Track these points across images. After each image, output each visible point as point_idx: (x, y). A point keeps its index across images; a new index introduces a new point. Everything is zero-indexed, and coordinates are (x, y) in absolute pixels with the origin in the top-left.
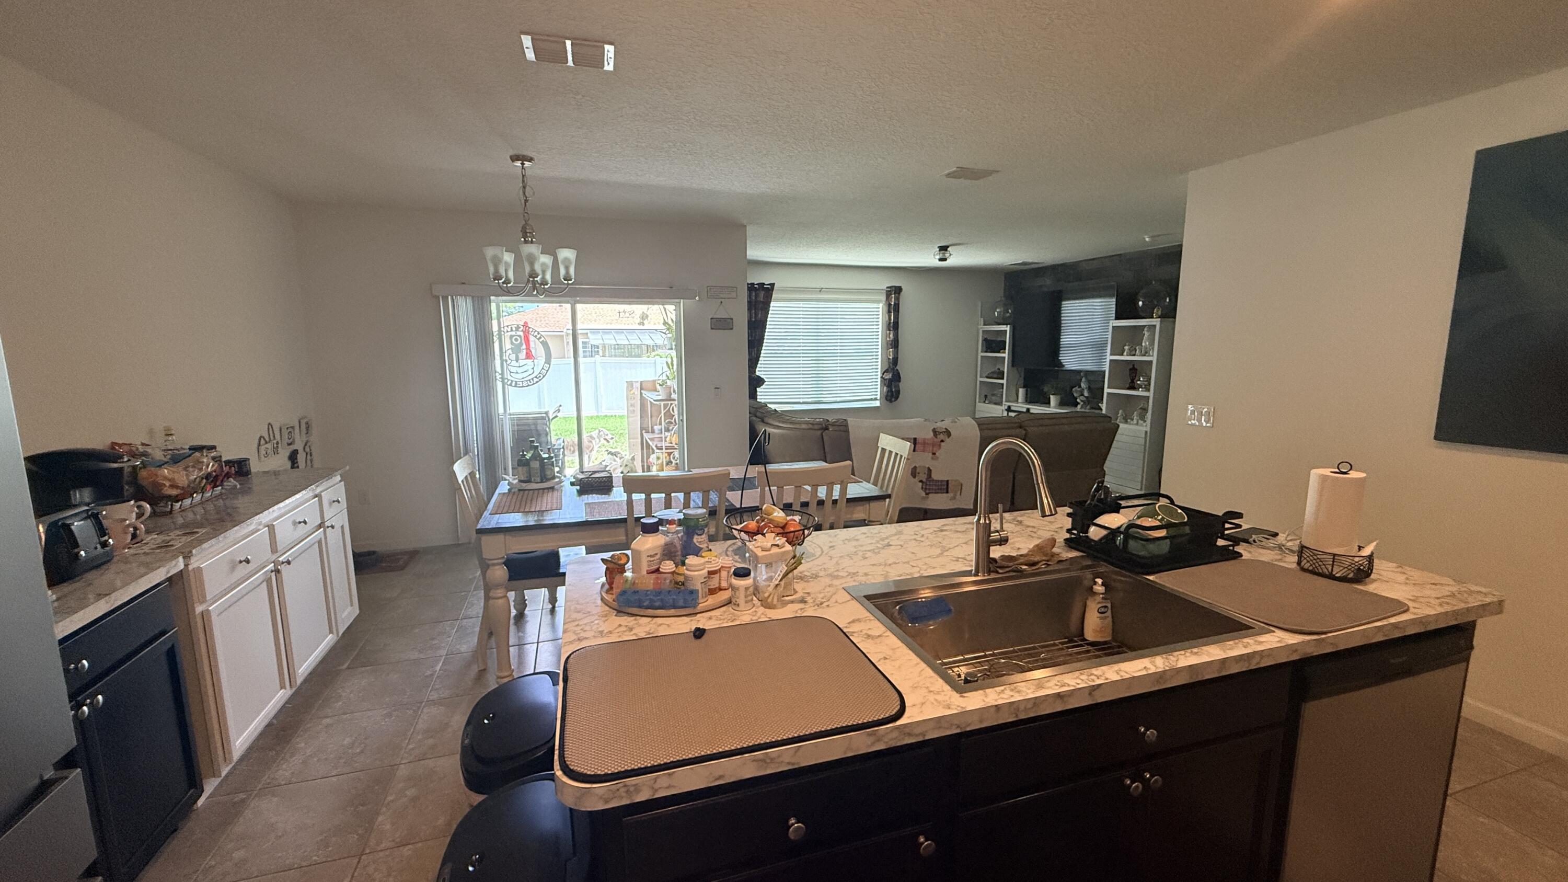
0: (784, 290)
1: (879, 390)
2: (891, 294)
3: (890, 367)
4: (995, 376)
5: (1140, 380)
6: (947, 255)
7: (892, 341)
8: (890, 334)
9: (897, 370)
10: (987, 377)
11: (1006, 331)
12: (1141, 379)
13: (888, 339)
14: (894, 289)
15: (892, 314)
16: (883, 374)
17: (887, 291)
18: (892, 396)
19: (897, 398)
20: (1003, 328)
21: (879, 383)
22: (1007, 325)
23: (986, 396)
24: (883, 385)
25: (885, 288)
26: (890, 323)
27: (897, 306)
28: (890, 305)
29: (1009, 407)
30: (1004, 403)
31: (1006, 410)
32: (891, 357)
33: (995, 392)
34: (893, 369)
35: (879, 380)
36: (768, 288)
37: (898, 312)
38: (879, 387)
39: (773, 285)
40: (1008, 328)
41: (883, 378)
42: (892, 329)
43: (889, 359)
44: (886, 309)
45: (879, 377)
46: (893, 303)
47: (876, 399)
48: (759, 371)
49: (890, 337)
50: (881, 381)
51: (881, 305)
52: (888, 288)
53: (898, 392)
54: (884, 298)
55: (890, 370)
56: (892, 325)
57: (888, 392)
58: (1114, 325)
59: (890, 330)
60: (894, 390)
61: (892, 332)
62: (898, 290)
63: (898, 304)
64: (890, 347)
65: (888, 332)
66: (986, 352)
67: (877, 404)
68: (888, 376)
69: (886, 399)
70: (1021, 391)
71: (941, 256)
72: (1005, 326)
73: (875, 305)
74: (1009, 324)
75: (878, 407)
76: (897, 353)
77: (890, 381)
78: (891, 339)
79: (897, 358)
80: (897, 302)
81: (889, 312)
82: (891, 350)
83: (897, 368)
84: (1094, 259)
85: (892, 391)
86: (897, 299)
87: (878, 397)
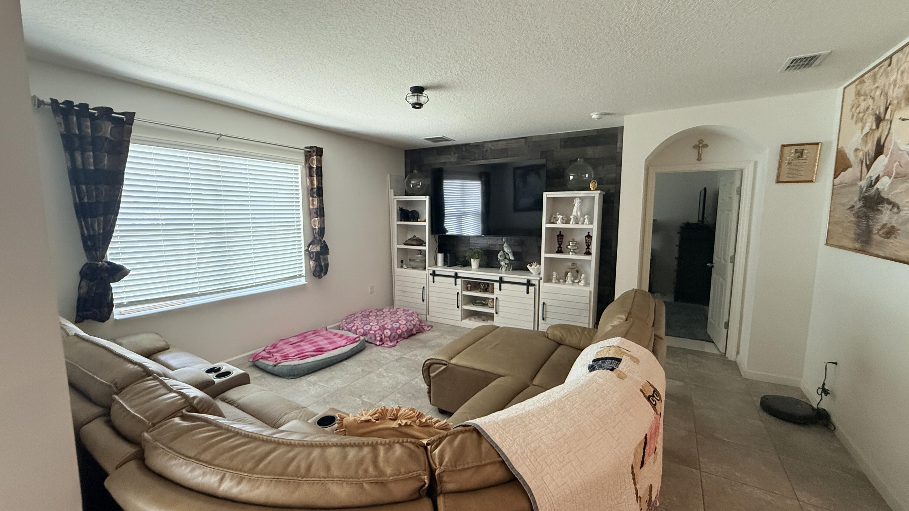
0: (150, 128)
1: (303, 264)
2: (311, 156)
3: (315, 238)
4: (415, 243)
5: (569, 245)
6: (423, 99)
7: (316, 209)
8: (313, 201)
9: (324, 242)
10: (405, 244)
11: (425, 201)
12: (571, 244)
13: (311, 207)
14: (315, 149)
15: (315, 178)
16: (308, 247)
17: (305, 151)
18: (321, 270)
19: (326, 273)
20: (422, 198)
21: (303, 257)
22: (426, 195)
23: (402, 262)
24: (308, 258)
25: (303, 147)
26: (312, 189)
27: (320, 169)
28: (311, 168)
29: (434, 272)
30: (427, 268)
31: (431, 274)
32: (317, 228)
33: (414, 258)
34: (320, 240)
35: (303, 253)
36: (122, 119)
37: (322, 176)
38: (303, 261)
39: (130, 116)
40: (427, 199)
41: (309, 252)
42: (315, 195)
43: (313, 229)
44: (306, 172)
45: (303, 250)
46: (315, 166)
47: (300, 276)
48: (111, 254)
49: (313, 205)
50: (305, 254)
51: (299, 167)
52: (306, 148)
53: (327, 266)
54: (302, 159)
55: (316, 242)
56: (315, 190)
57: (316, 267)
58: (548, 196)
59: (313, 197)
60: (323, 264)
61: (316, 199)
62: (319, 152)
63: (321, 167)
64: (315, 215)
65: (311, 199)
66: (401, 221)
67: (303, 281)
68: (316, 248)
69: (313, 274)
70: (440, 256)
71: (414, 100)
72: (424, 197)
73: (293, 167)
74: (428, 195)
75: (304, 285)
76: (323, 222)
77: (318, 254)
78: (316, 207)
79: (324, 228)
80: (319, 166)
81: (311, 176)
82: (316, 219)
83: (324, 239)
84: (499, 141)
85: (321, 266)
86: (320, 161)
87: (303, 273)
